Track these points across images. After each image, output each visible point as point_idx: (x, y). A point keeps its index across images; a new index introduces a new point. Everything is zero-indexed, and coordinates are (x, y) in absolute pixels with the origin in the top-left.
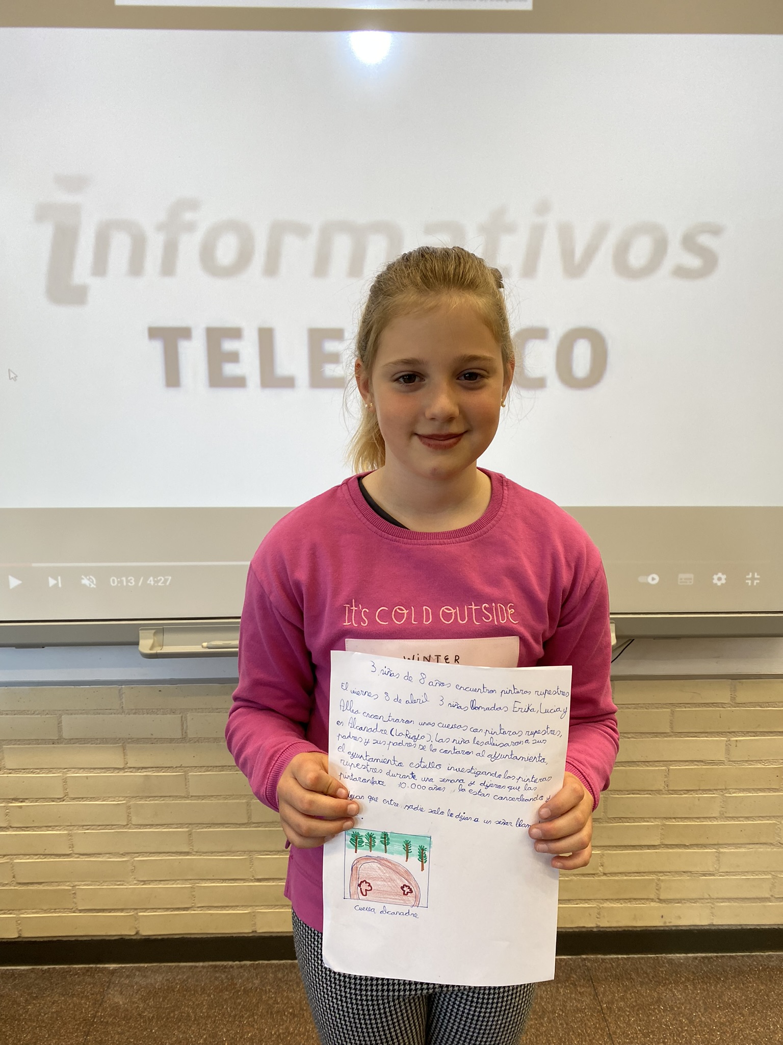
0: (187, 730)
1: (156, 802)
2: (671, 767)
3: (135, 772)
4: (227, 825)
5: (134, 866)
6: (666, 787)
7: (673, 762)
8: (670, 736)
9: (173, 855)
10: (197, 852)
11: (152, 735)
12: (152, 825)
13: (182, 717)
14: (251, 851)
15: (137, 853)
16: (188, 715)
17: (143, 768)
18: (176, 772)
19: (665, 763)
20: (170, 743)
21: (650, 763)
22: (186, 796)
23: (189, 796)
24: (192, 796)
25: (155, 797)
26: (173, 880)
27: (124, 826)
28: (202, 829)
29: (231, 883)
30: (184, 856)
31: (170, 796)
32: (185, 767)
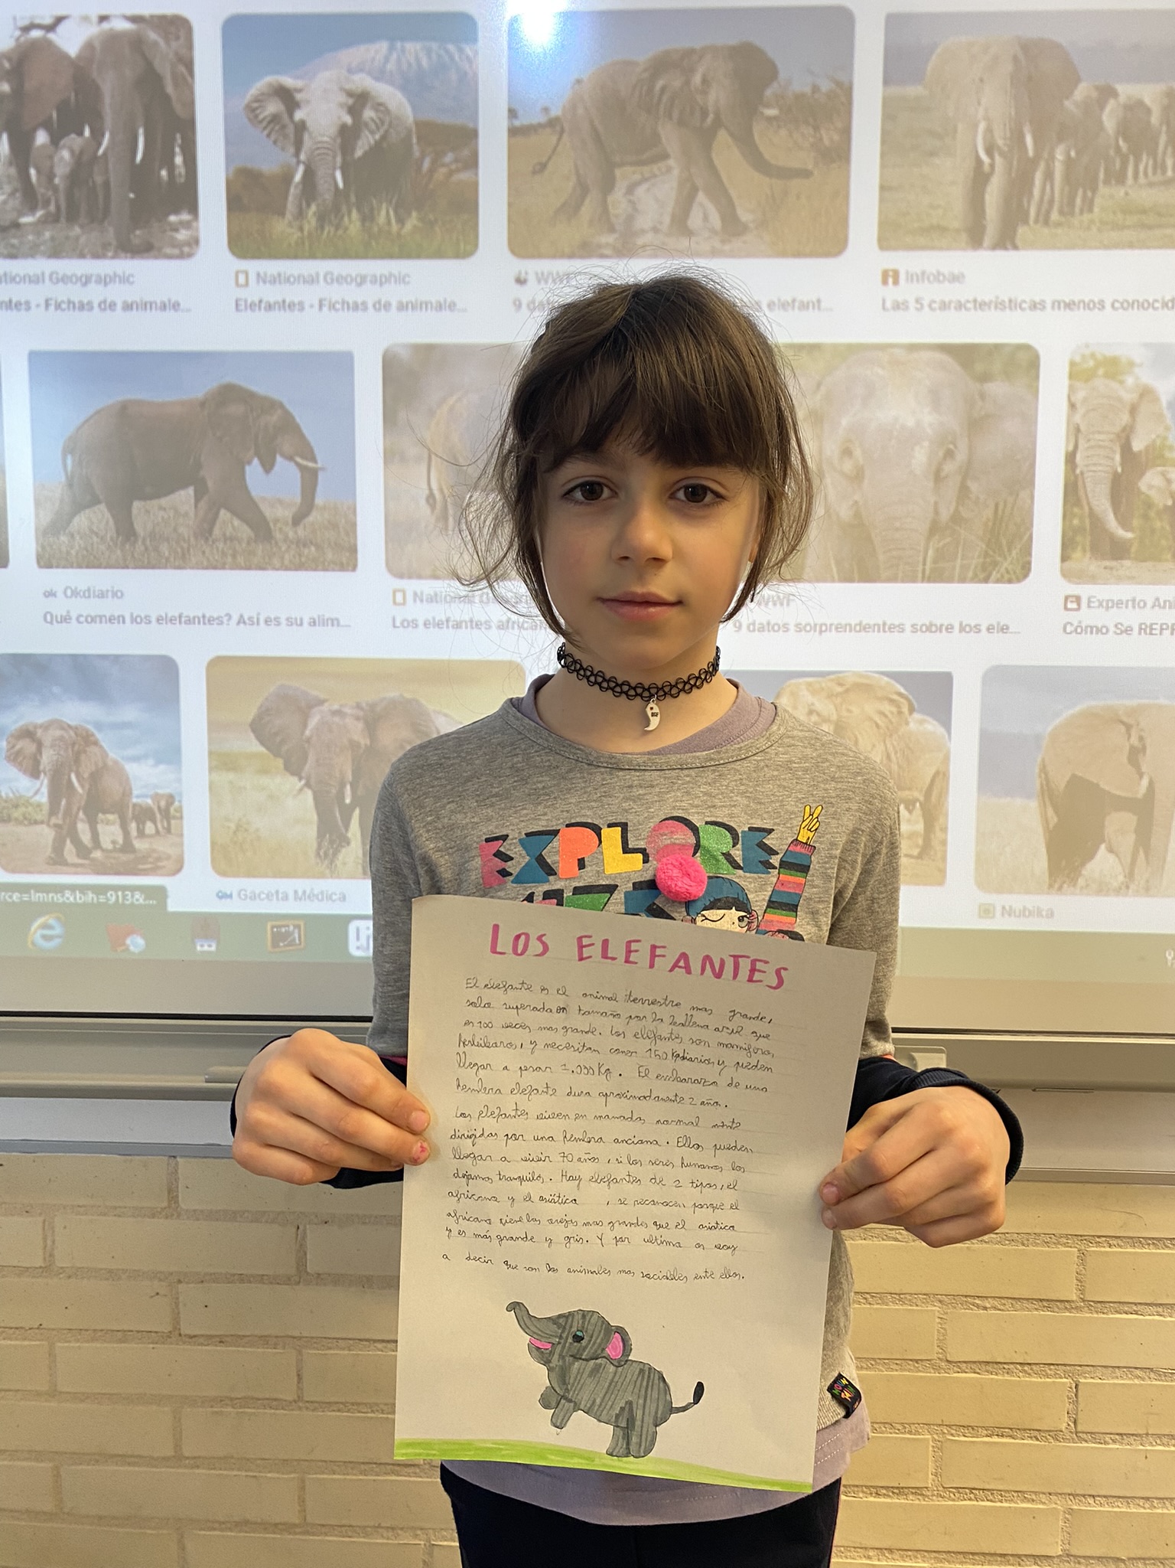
2: (1082, 1380)
6: (1072, 1425)
7: (1088, 1369)
8: (1078, 1309)
19: (1068, 1368)
21: (1034, 1367)
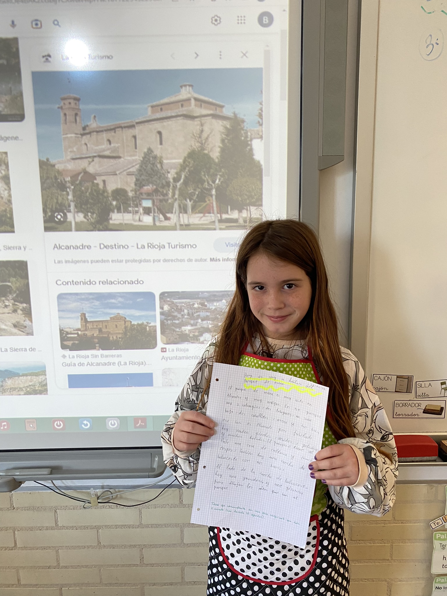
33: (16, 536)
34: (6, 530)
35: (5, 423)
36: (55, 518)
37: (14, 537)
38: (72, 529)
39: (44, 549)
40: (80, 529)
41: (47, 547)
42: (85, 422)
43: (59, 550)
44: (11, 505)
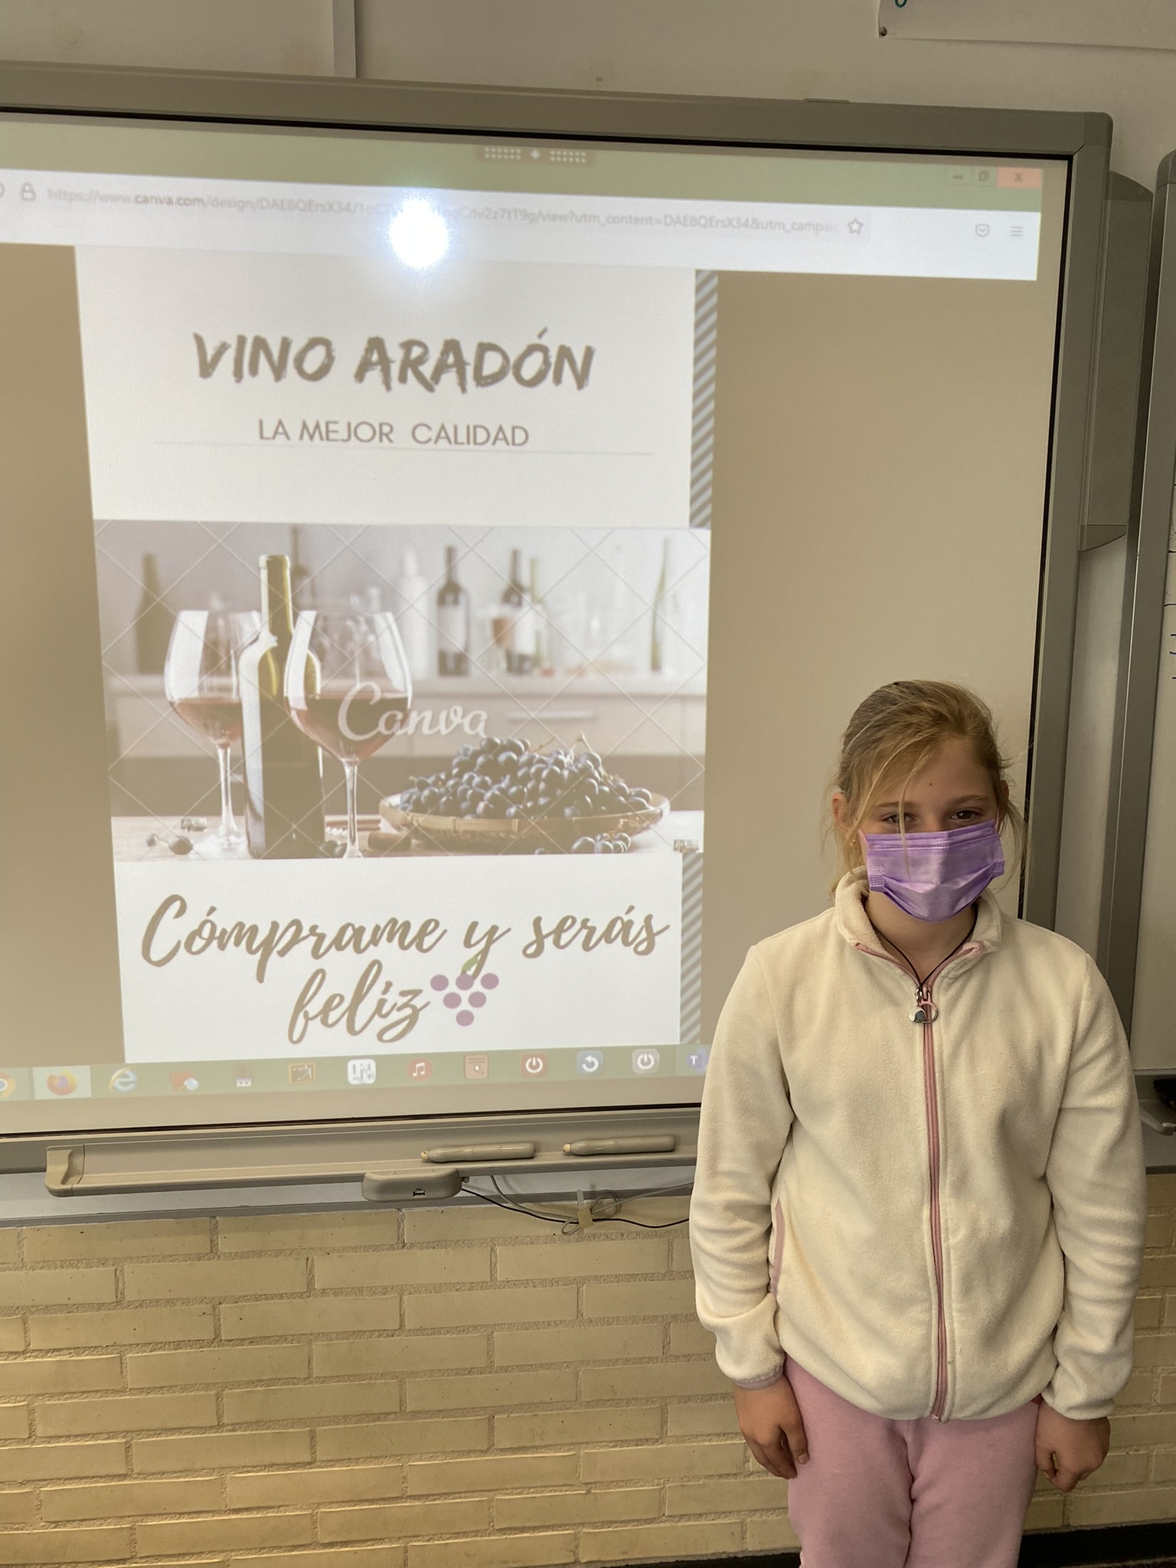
0: (124, 1289)
1: (75, 1401)
3: (42, 1357)
4: (184, 1431)
5: (41, 1501)
9: (103, 1480)
10: (139, 1474)
11: (69, 1299)
12: (69, 1436)
13: (116, 1270)
14: (223, 1468)
15: (45, 1480)
16: (125, 1267)
17: (54, 1350)
18: (107, 1354)
20: (98, 1310)
22: (122, 1389)
23: (128, 1390)
24: (131, 1389)
25: (74, 1393)
26: (102, 1519)
27: (24, 1440)
28: (147, 1438)
29: (192, 1518)
30: (119, 1481)
31: (97, 1391)
32: (121, 1346)
33: (405, 1305)
34: (385, 1294)
35: (423, 1064)
36: (491, 1265)
37: (400, 1307)
38: (525, 1287)
39: (464, 1331)
40: (542, 1287)
41: (470, 1326)
42: (589, 1059)
43: (495, 1334)
44: (399, 1239)
